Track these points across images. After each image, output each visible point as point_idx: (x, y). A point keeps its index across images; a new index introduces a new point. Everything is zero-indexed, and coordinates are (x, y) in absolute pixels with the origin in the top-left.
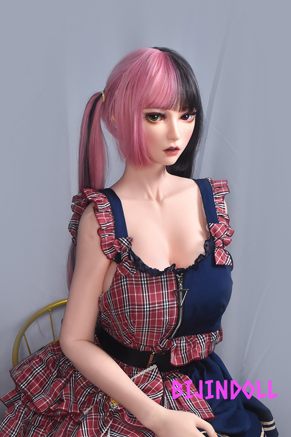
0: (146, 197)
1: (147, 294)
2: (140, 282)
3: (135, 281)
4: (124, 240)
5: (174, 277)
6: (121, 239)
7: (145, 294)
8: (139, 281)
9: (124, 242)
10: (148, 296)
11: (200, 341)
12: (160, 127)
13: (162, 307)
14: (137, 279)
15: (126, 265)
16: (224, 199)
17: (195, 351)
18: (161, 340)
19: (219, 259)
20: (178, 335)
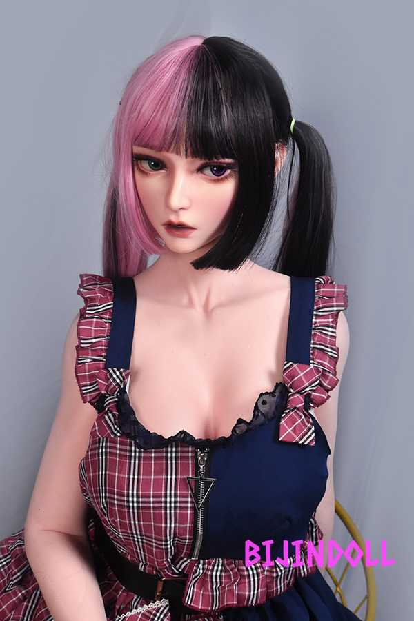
0: (185, 300)
1: (136, 477)
2: (128, 454)
3: (120, 449)
4: (115, 373)
5: (192, 452)
6: (111, 371)
7: (132, 477)
8: (126, 450)
9: (115, 376)
10: (138, 480)
11: (251, 572)
13: (163, 505)
14: (123, 447)
15: (109, 418)
16: (336, 321)
17: (231, 591)
18: (175, 560)
19: (287, 432)
20: (206, 554)
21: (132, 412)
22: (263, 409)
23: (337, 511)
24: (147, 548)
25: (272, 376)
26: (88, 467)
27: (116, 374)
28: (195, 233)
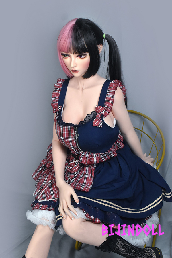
0: (78, 87)
11: (94, 156)
13: (68, 139)
16: (114, 93)
19: (95, 124)
28: (79, 72)
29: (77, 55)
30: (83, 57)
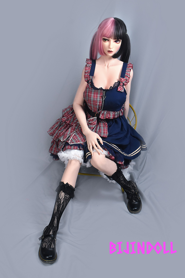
0: (104, 65)
1: (93, 95)
5: (103, 91)
8: (92, 90)
12: (107, 43)
13: (97, 100)
15: (89, 84)
16: (130, 71)
17: (107, 116)
18: (98, 110)
19: (119, 89)
20: (104, 110)
21: (93, 84)
22: (115, 85)
23: (130, 106)
24: (94, 107)
25: (118, 80)
26: (85, 93)
27: (91, 77)
28: (113, 53)
29: (115, 40)
30: (118, 42)
